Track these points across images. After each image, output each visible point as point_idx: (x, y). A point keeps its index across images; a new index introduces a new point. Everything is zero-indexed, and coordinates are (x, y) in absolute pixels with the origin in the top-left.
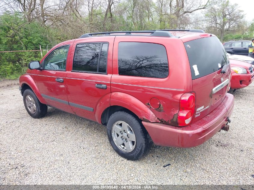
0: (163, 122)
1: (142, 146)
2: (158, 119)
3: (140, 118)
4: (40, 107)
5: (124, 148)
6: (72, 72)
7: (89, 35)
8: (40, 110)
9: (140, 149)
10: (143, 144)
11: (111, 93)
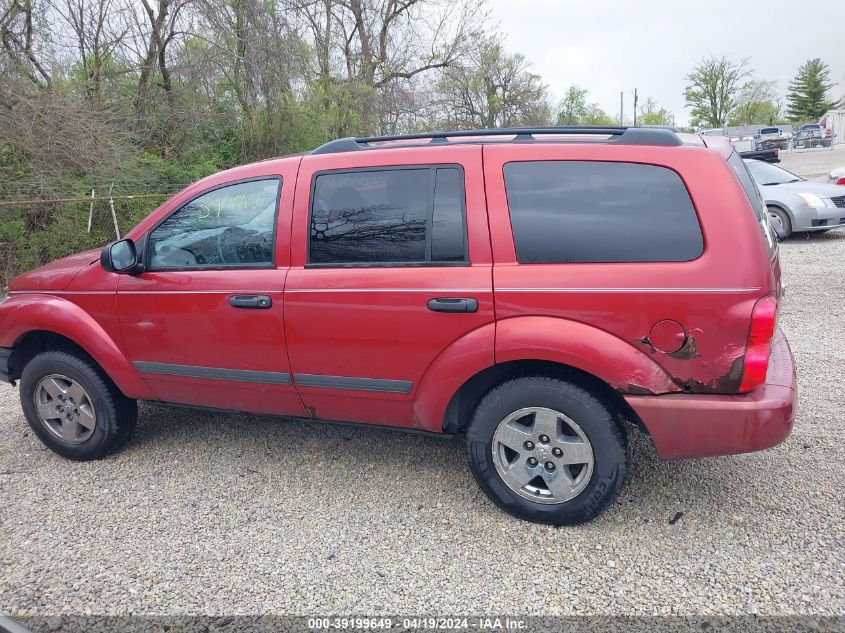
0: (688, 389)
1: (617, 475)
2: (675, 381)
3: (615, 388)
4: (117, 413)
5: (538, 493)
6: (306, 268)
7: (358, 142)
8: (118, 424)
9: (608, 482)
10: (620, 467)
11: (496, 321)
